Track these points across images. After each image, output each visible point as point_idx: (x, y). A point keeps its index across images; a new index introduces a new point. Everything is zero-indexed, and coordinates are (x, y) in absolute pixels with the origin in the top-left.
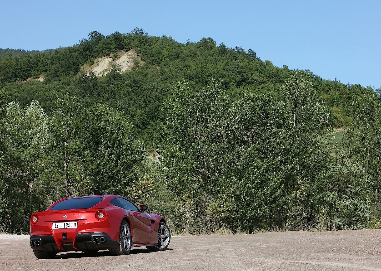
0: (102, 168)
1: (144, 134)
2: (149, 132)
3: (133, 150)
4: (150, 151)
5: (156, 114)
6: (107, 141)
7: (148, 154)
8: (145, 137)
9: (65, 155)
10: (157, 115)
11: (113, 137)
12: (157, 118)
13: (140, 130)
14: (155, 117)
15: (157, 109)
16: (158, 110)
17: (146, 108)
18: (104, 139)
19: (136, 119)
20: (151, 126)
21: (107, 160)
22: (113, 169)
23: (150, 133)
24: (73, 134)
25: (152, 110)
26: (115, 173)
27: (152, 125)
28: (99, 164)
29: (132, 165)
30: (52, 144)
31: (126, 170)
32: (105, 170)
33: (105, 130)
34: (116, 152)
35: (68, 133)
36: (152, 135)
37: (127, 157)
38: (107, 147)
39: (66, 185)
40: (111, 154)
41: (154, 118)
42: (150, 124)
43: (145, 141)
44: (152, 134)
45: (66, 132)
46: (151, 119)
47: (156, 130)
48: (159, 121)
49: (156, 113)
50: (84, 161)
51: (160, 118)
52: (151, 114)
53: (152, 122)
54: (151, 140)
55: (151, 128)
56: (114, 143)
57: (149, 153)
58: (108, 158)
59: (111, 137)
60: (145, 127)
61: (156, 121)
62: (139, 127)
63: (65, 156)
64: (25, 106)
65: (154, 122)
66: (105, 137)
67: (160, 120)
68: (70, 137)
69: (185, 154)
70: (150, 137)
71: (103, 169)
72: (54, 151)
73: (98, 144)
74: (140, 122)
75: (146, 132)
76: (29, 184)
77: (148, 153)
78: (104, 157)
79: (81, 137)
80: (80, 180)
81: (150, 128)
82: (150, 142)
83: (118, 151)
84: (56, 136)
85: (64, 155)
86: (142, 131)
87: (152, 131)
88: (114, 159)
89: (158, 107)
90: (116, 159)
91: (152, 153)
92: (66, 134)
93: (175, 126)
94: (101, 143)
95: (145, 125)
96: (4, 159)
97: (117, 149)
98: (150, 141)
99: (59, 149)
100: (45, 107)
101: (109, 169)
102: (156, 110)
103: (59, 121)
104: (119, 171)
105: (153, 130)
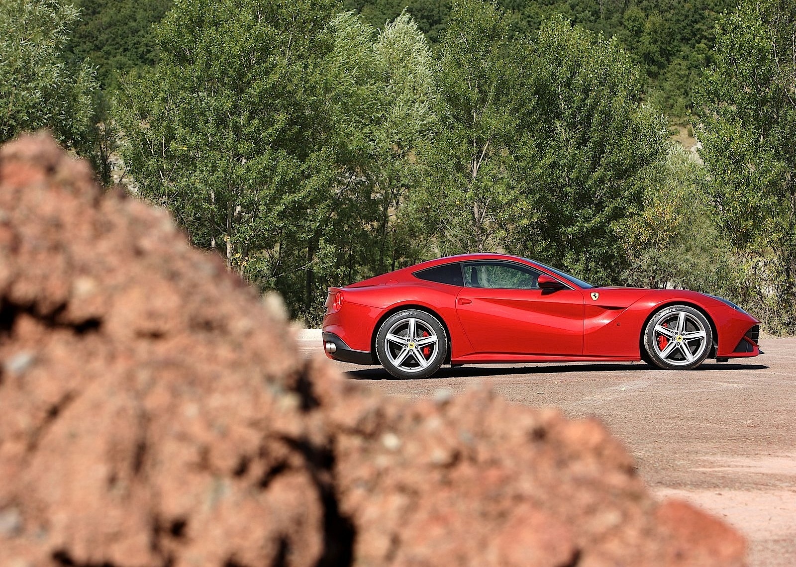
0: (561, 175)
1: (666, 80)
2: (678, 74)
3: (636, 131)
4: (682, 121)
5: (697, 26)
6: (575, 111)
7: (676, 129)
8: (667, 85)
9: (475, 144)
10: (698, 29)
11: (588, 102)
12: (699, 36)
13: (654, 68)
14: (695, 35)
15: (700, 15)
16: (703, 18)
17: (672, 11)
18: (566, 106)
19: (645, 39)
20: (684, 57)
21: (573, 157)
22: (587, 177)
23: (681, 77)
24: (491, 95)
25: (687, 16)
26: (590, 187)
27: (688, 56)
28: (554, 165)
29: (634, 167)
30: (444, 119)
31: (620, 178)
32: (568, 180)
33: (568, 84)
34: (596, 137)
35: (480, 91)
36: (687, 81)
37: (622, 148)
38: (572, 126)
39: (476, 216)
40: (583, 141)
41: (690, 37)
42: (681, 53)
43: (669, 97)
44: (685, 79)
45: (477, 90)
46: (685, 40)
47: (695, 67)
48: (705, 44)
49: (697, 24)
50: (517, 159)
51: (706, 38)
52: (685, 27)
53: (685, 49)
54: (684, 94)
55: (684, 63)
56: (589, 116)
57: (679, 128)
58: (577, 150)
59: (584, 101)
60: (668, 60)
61: (697, 45)
62: (653, 62)
63: (473, 145)
64: (363, 6)
65: (690, 47)
66: (569, 100)
67: (706, 41)
68: (483, 101)
69: (763, 142)
70: (681, 86)
71: (563, 176)
72: (446, 134)
73: (551, 118)
74: (654, 48)
75: (670, 74)
76: (386, 209)
77: (676, 126)
78: (567, 149)
79: (511, 102)
80: (509, 204)
81: (680, 64)
82: (680, 100)
83: (599, 134)
84: (452, 99)
85: (470, 142)
86: (662, 72)
87: (687, 73)
88: (590, 154)
89: (703, 10)
90: (595, 152)
91: (685, 128)
92: (475, 96)
93: (741, 73)
94: (558, 116)
95: (668, 55)
96: (330, 152)
97: (598, 130)
98: (682, 97)
99: (458, 130)
100: (414, 9)
101: (577, 178)
102: (697, 16)
103: (459, 65)
104: (602, 181)
105: (689, 69)
